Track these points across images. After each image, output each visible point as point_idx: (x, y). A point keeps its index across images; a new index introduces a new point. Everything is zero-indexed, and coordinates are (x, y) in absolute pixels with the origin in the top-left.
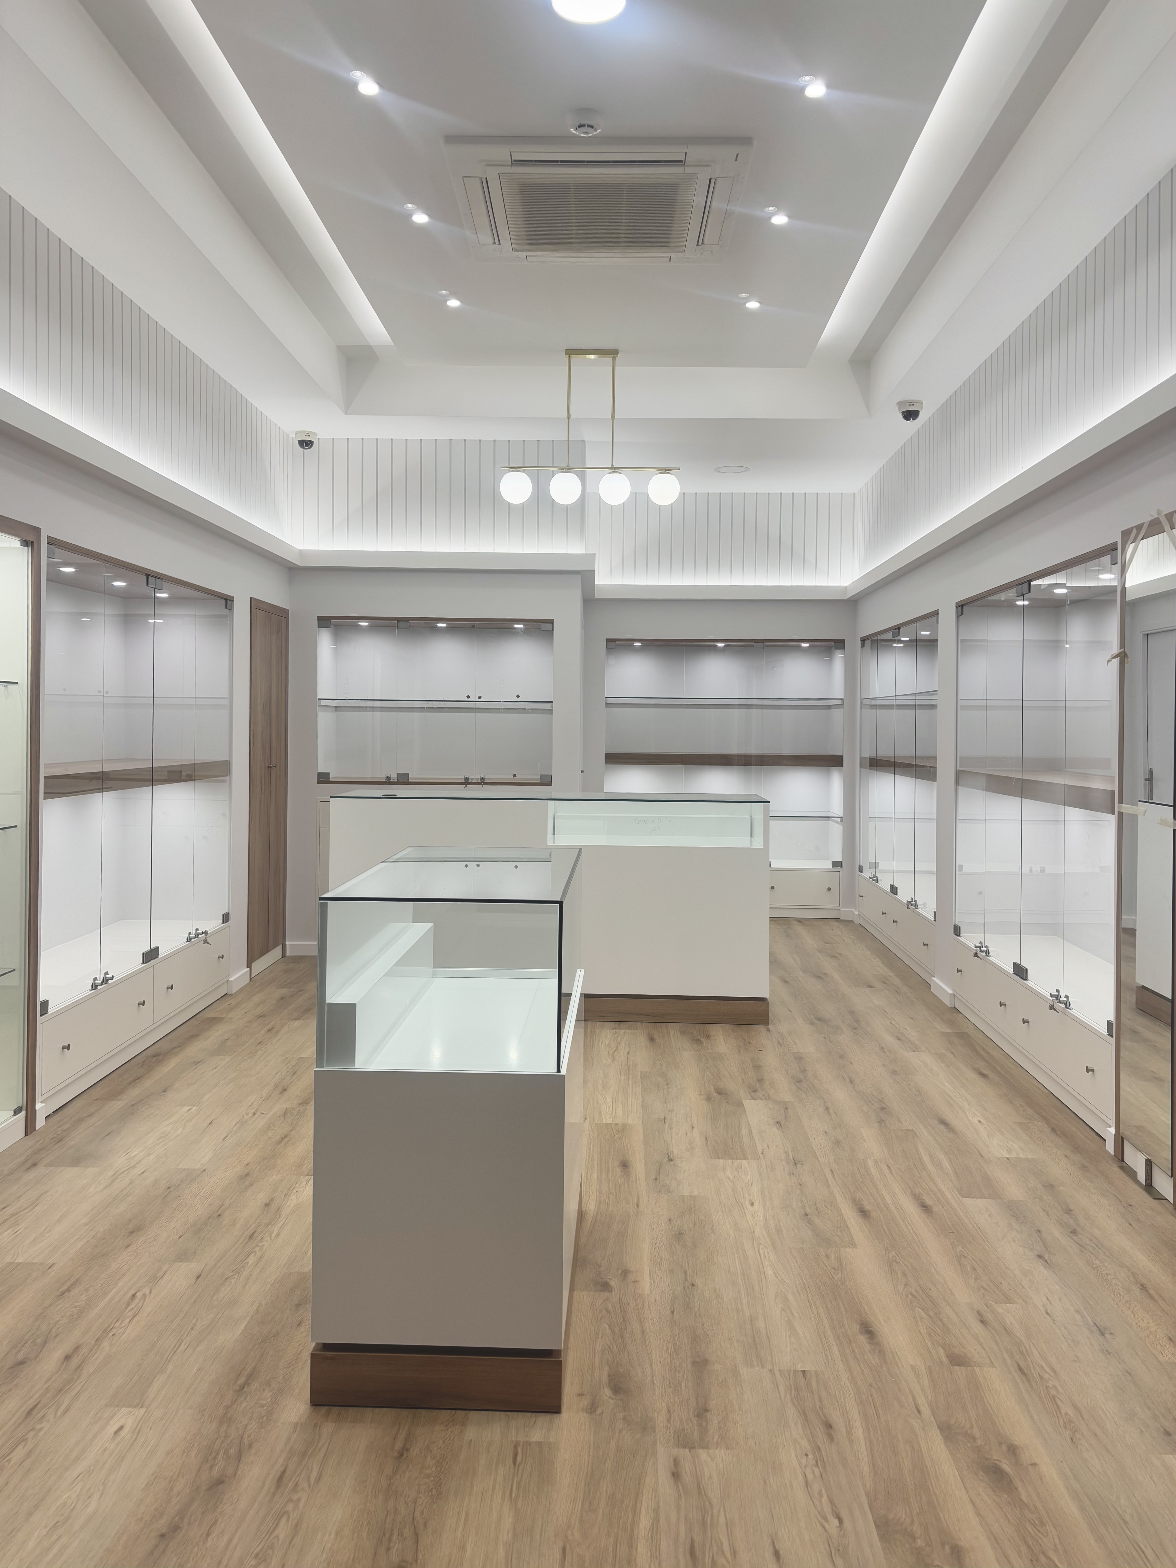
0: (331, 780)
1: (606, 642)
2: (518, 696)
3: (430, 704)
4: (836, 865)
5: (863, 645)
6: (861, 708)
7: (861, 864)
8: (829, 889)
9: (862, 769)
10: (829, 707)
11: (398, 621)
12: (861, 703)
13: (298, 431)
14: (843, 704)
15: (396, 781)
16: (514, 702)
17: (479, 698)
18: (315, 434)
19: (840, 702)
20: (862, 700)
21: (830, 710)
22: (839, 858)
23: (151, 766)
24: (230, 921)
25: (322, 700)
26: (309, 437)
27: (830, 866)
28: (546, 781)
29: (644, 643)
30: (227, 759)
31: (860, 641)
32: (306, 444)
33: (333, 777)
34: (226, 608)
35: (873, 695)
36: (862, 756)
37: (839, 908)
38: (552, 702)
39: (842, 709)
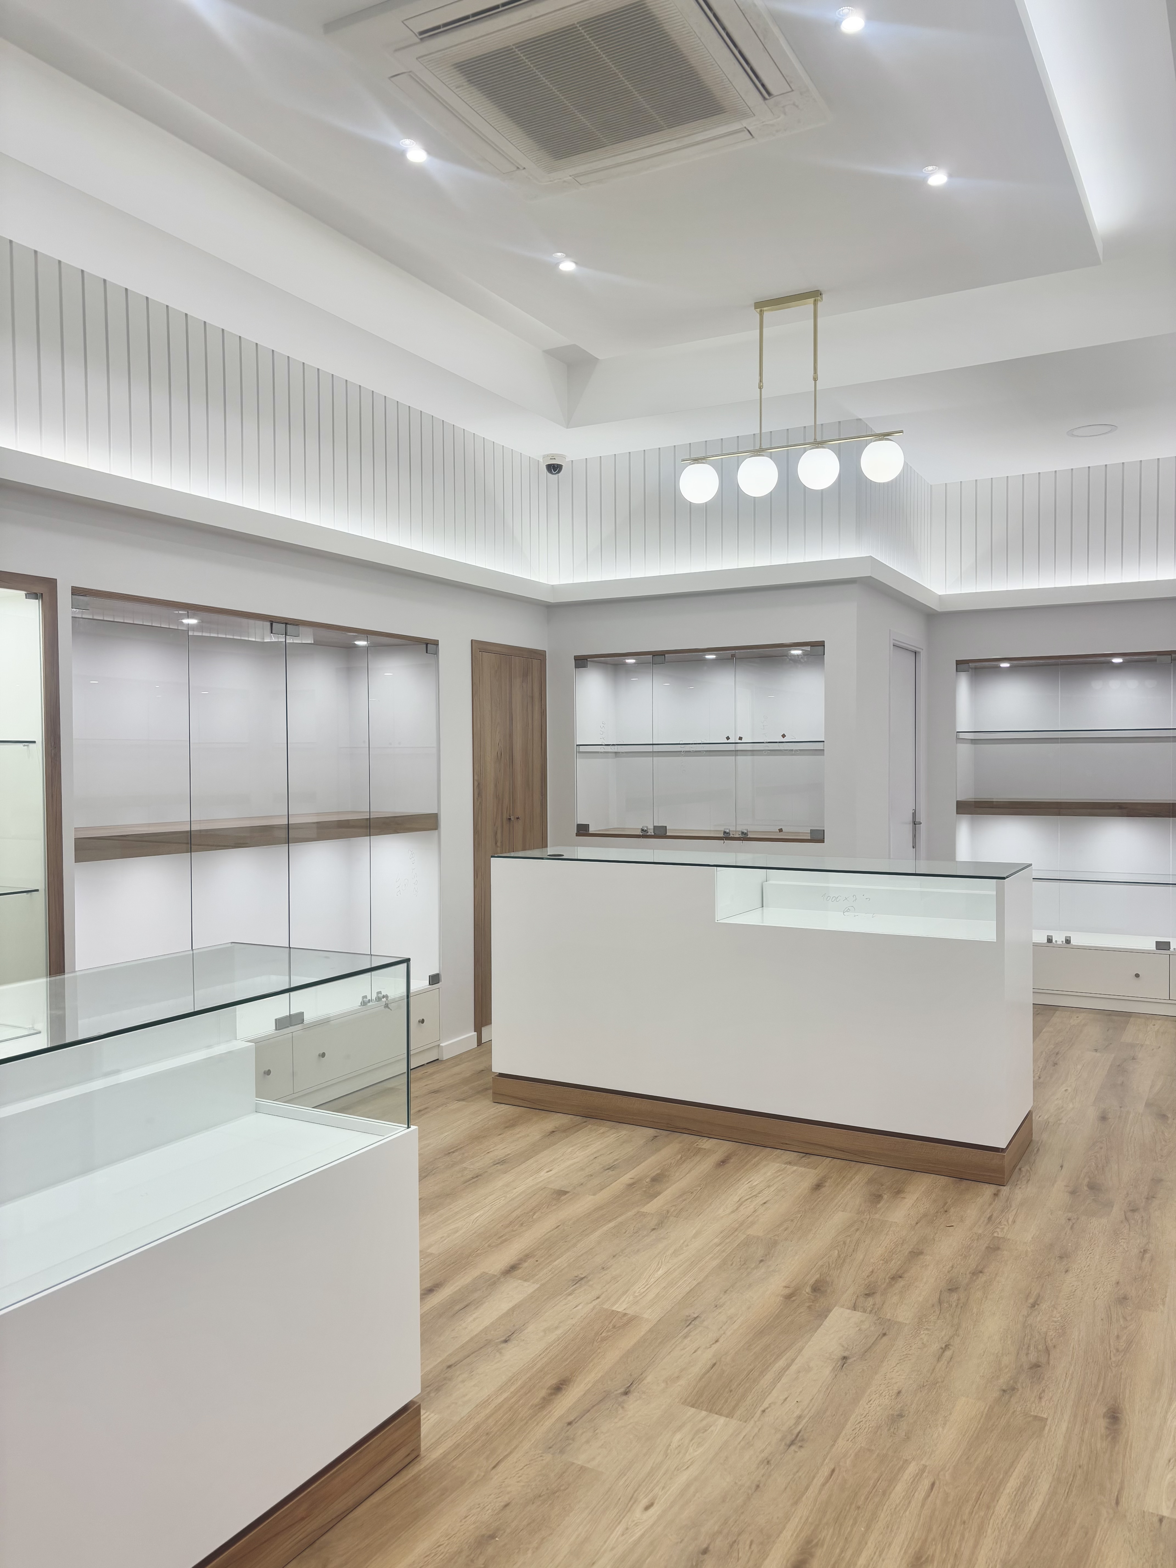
0: (590, 832)
1: (957, 664)
2: (784, 736)
3: (687, 748)
11: (654, 656)
13: (545, 455)
15: (653, 834)
16: (779, 742)
17: (739, 739)
18: (563, 456)
23: (287, 823)
24: (440, 983)
25: (581, 746)
26: (554, 460)
28: (817, 837)
29: (1015, 662)
30: (434, 811)
32: (554, 468)
33: (592, 830)
34: (427, 653)
38: (824, 741)
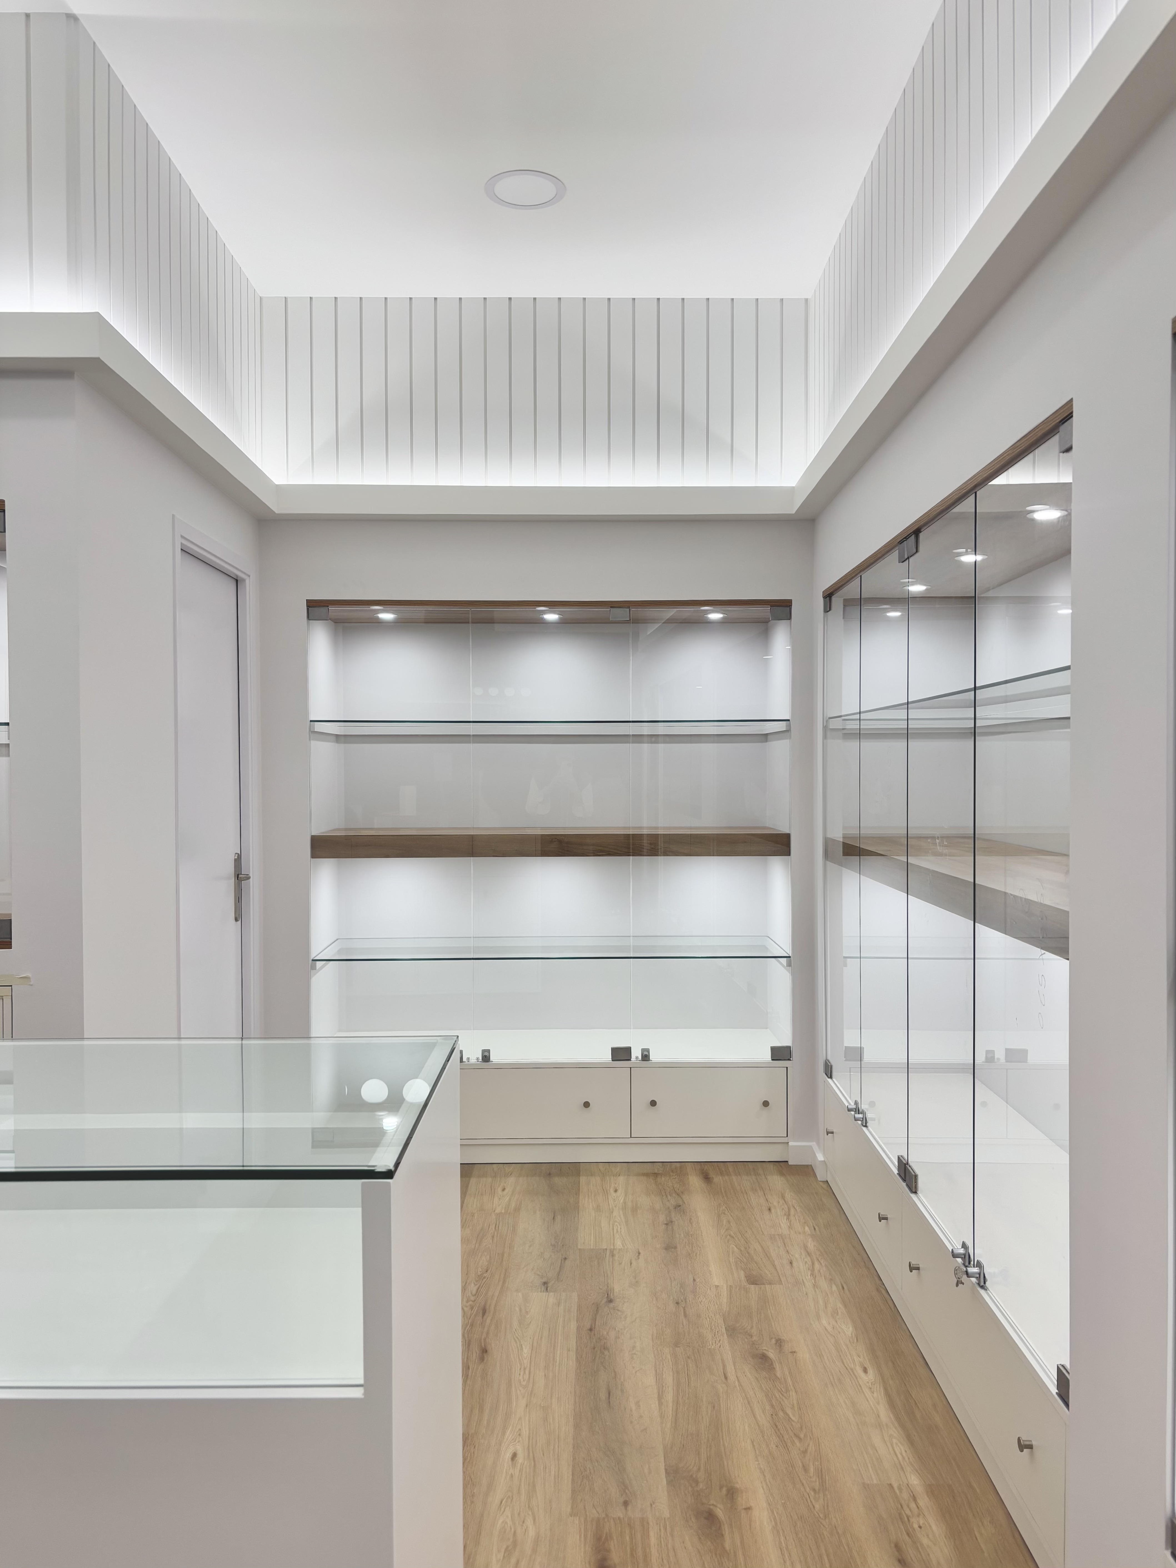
1: (308, 607)
4: (780, 1054)
5: (828, 608)
6: (825, 737)
7: (829, 1058)
8: (766, 1104)
9: (829, 863)
10: (765, 737)
12: (825, 728)
14: (788, 731)
19: (782, 726)
20: (827, 720)
21: (767, 743)
22: (785, 1040)
27: (767, 1056)
29: (398, 610)
31: (822, 598)
35: (849, 707)
36: (829, 836)
37: (785, 1140)
39: (788, 741)
